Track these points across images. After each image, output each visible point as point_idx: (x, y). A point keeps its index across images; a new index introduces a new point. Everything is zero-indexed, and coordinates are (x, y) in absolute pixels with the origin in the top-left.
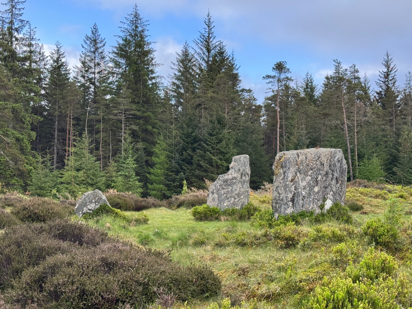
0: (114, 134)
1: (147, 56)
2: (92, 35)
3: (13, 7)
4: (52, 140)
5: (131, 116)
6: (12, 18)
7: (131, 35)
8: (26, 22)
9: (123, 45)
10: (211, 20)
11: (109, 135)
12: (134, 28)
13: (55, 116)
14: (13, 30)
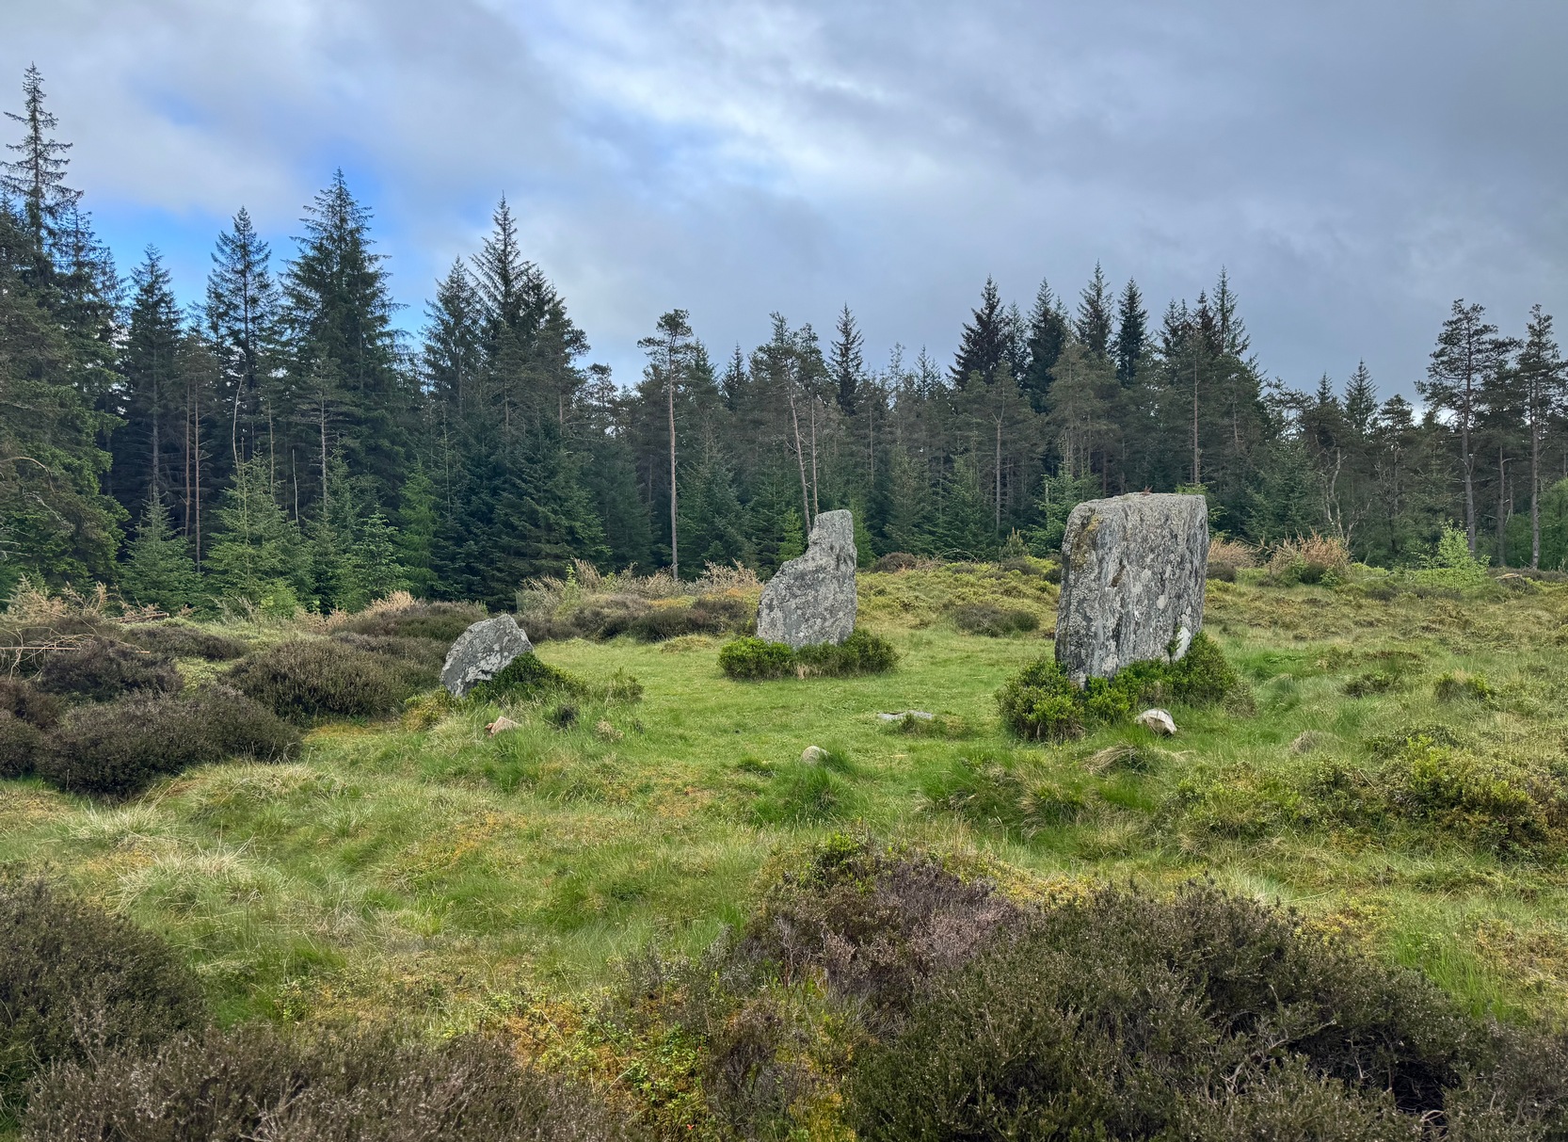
0: (302, 457)
1: (371, 285)
2: (236, 234)
3: (38, 155)
4: (145, 470)
5: (341, 418)
6: (37, 182)
7: (330, 238)
8: (73, 194)
9: (314, 259)
10: (510, 217)
11: (290, 460)
12: (338, 222)
13: (152, 415)
14: (42, 210)
